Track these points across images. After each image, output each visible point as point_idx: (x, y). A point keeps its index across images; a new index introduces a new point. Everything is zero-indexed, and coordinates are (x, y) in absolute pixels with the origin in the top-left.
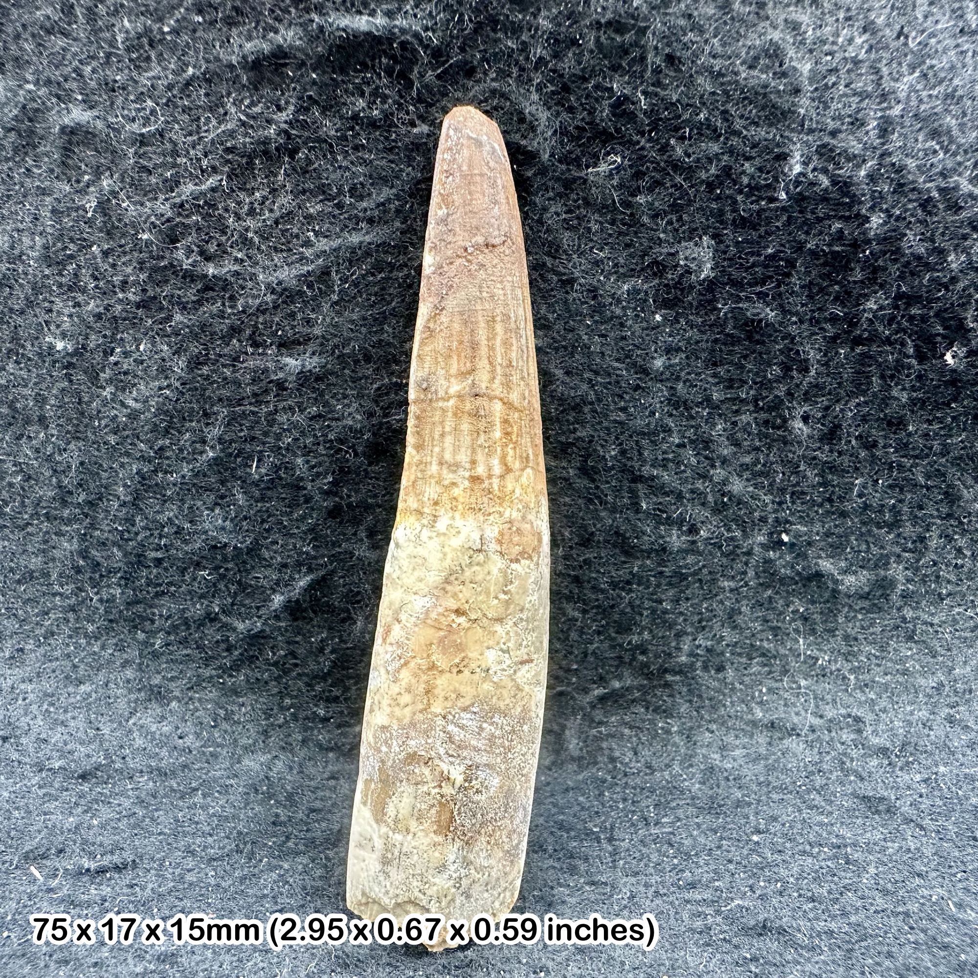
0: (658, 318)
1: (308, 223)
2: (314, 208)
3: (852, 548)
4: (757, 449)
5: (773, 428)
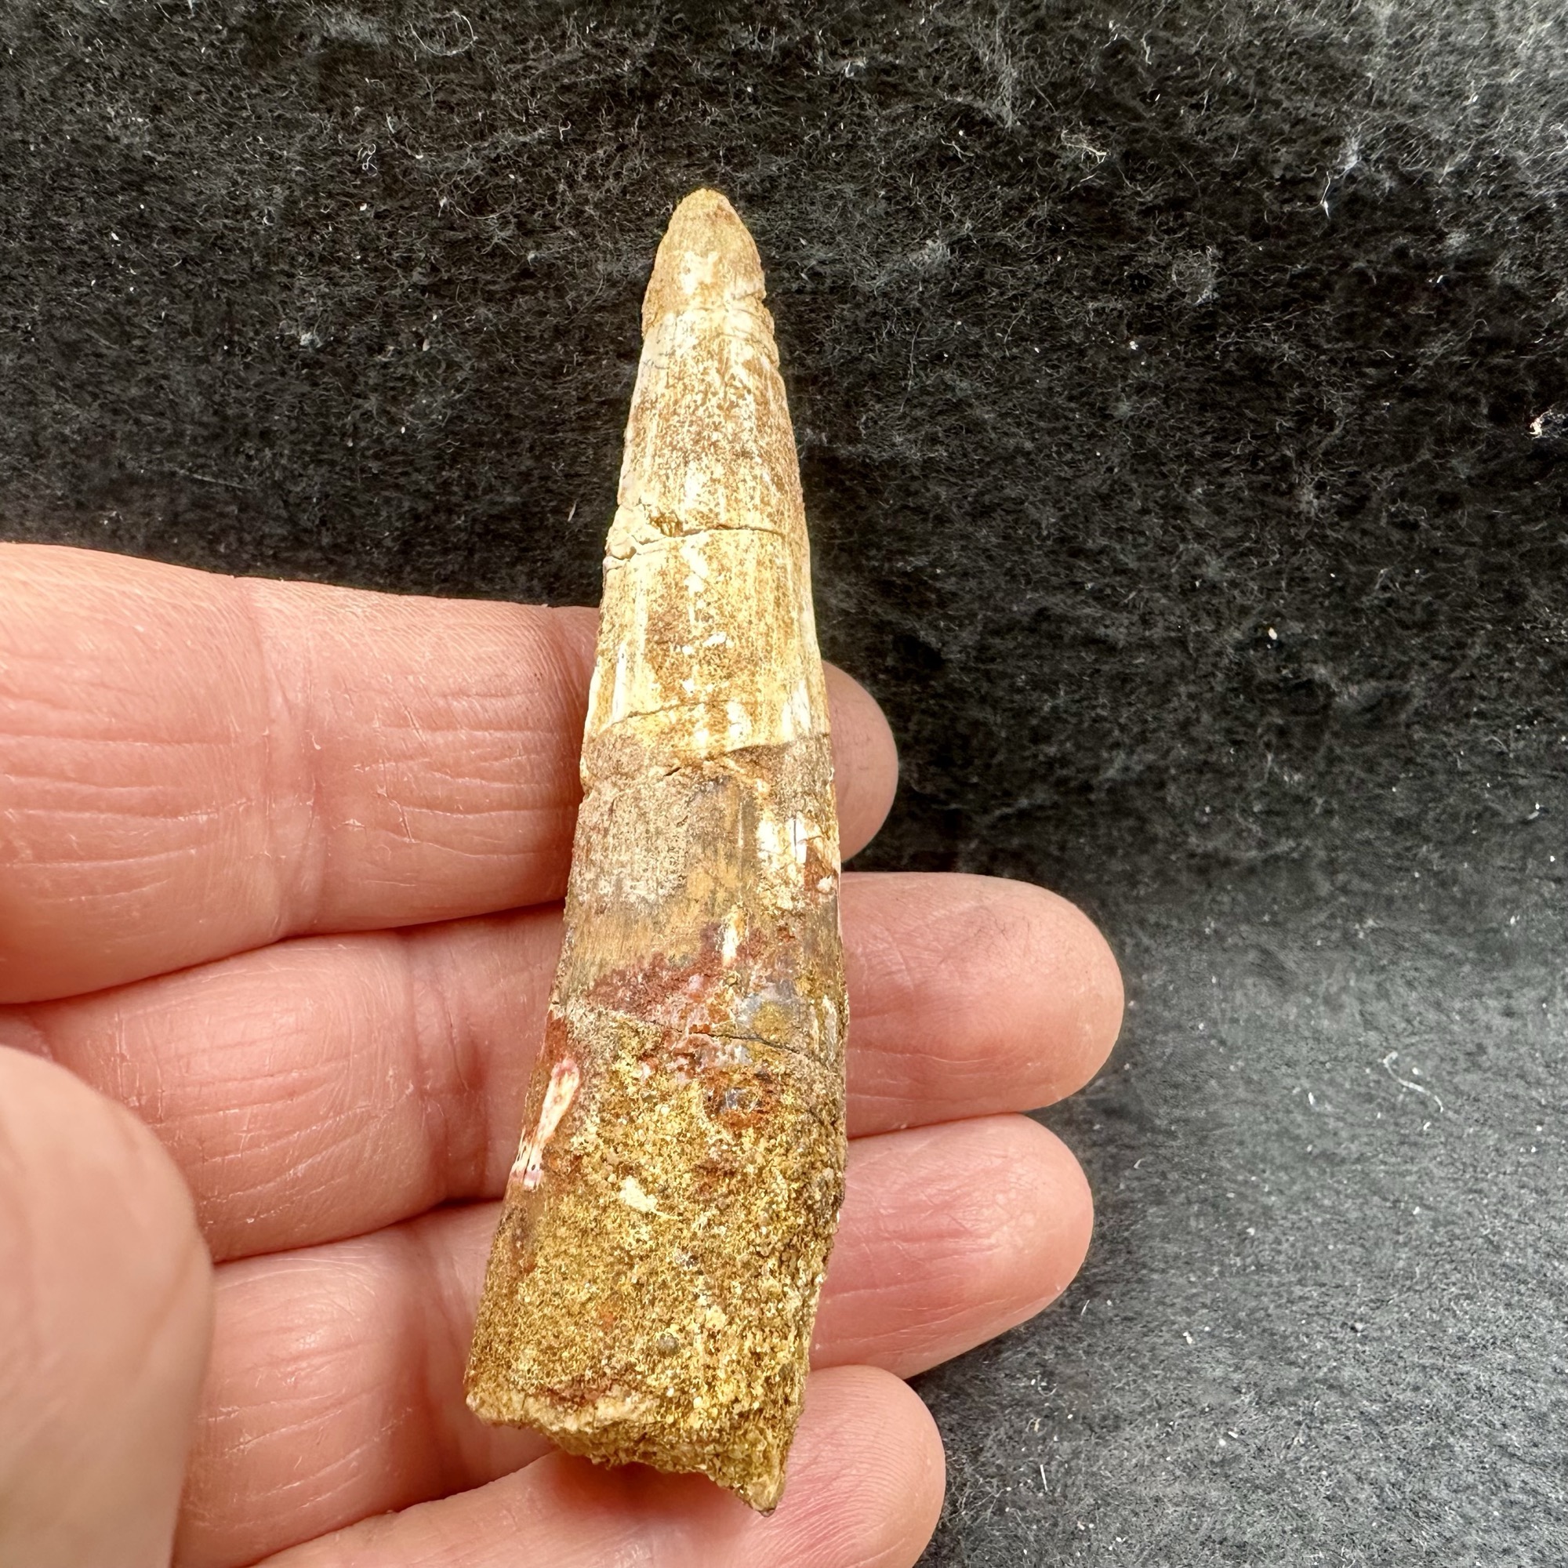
0: (1133, 345)
3: (1362, 652)
5: (1274, 494)
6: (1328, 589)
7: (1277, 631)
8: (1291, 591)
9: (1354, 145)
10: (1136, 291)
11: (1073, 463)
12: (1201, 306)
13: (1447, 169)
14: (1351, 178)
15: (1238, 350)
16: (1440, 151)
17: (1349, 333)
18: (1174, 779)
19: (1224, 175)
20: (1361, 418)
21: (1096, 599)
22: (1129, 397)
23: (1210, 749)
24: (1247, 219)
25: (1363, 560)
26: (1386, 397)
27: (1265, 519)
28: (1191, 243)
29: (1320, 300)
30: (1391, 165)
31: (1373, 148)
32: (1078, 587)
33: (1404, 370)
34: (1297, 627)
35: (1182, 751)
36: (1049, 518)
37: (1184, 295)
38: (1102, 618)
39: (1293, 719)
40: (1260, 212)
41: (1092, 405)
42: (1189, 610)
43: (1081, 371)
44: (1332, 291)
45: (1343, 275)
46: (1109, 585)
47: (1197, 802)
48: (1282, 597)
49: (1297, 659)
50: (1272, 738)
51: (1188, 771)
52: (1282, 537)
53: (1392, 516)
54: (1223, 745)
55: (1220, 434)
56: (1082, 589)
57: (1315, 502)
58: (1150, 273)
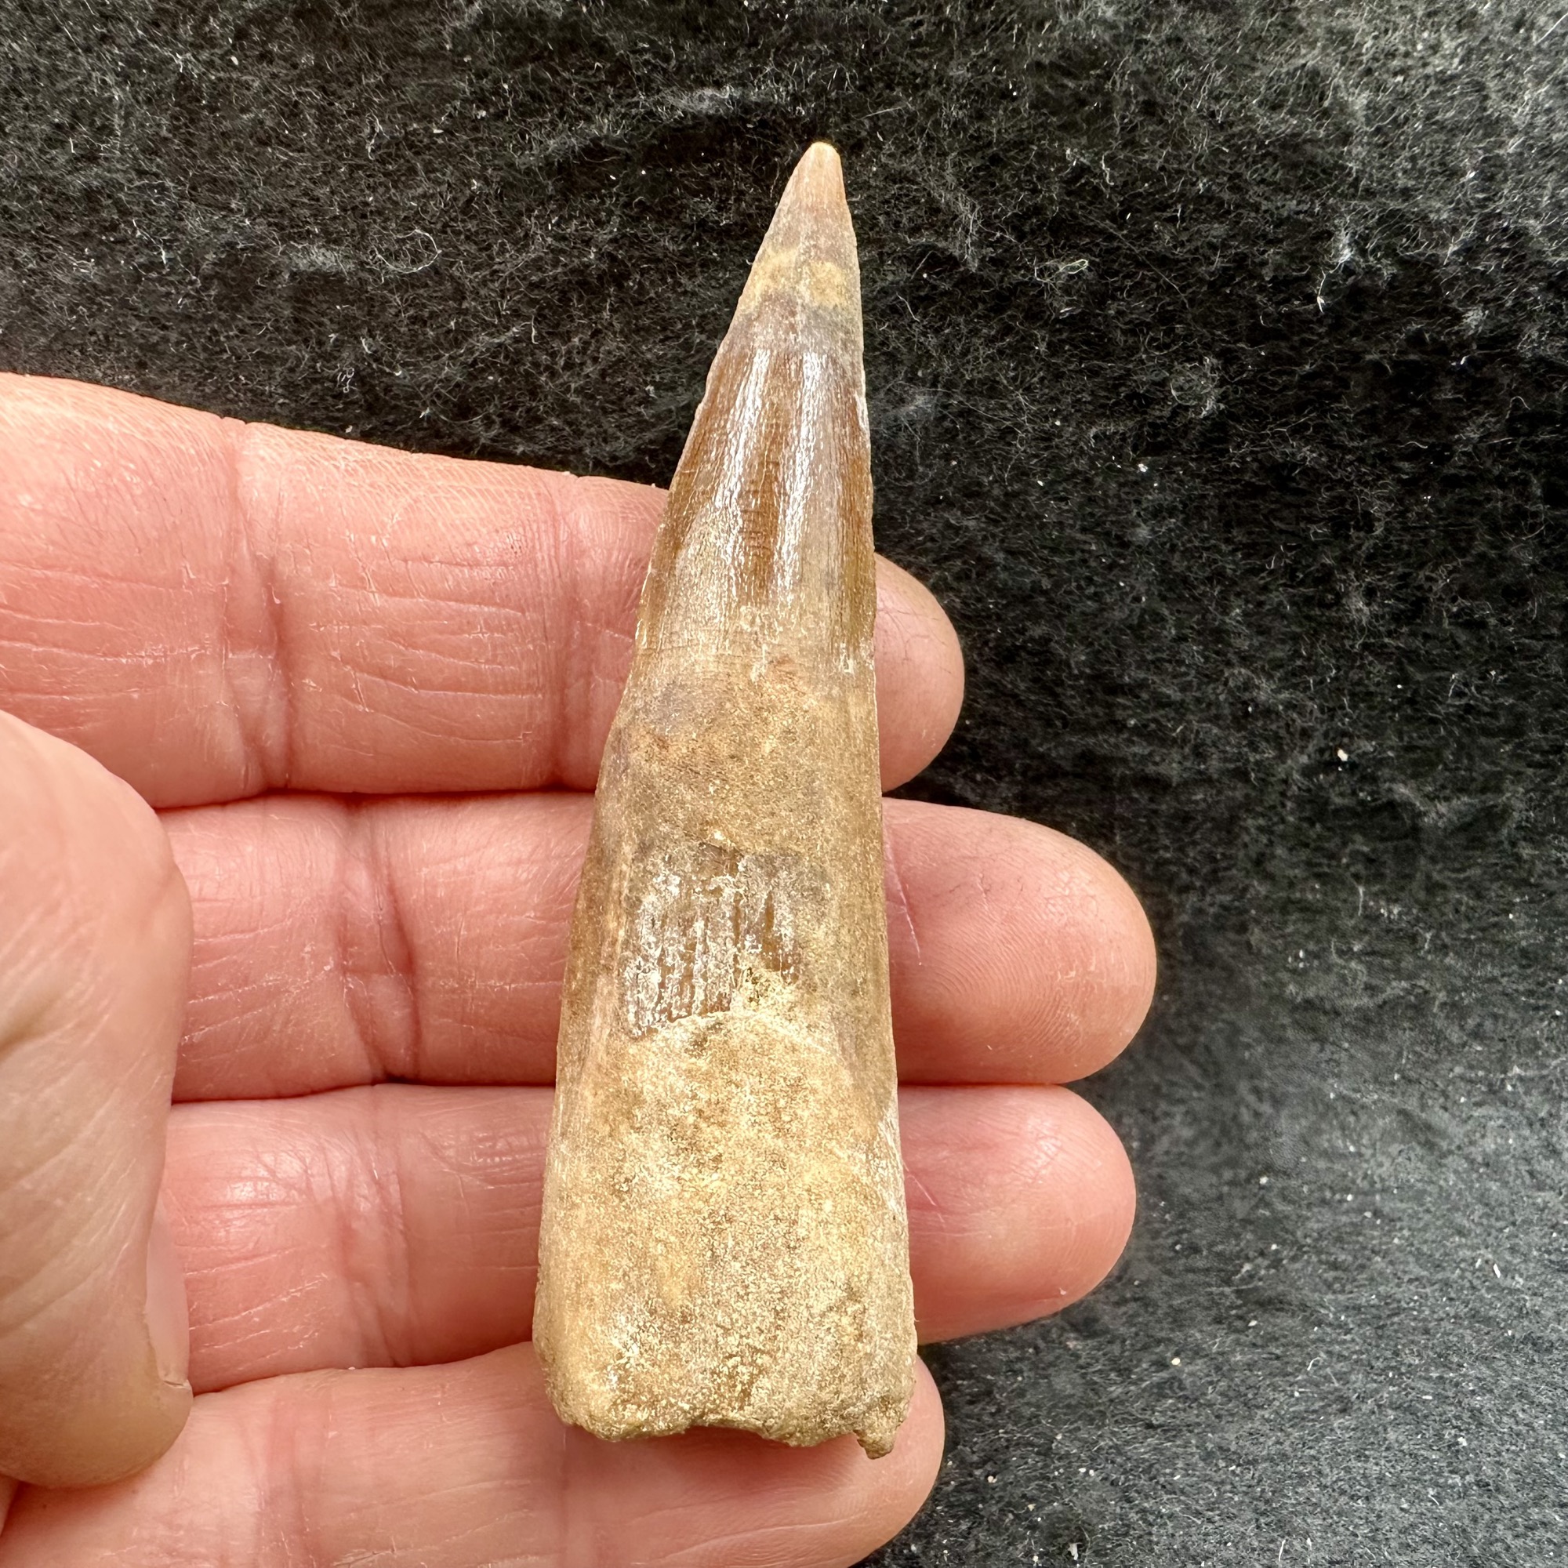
6: (1396, 702)
7: (1348, 751)
8: (1354, 707)
9: (1344, 238)
10: (1136, 411)
11: (1096, 597)
12: (1206, 418)
13: (1452, 248)
14: (1348, 270)
15: (1255, 460)
16: (1439, 233)
17: (1374, 429)
18: (1257, 922)
19: (1211, 284)
20: (1402, 514)
21: (1140, 735)
22: (1145, 521)
23: (1291, 885)
24: (1243, 324)
25: (1431, 665)
26: (1427, 492)
27: (1316, 634)
28: (1188, 355)
29: (1337, 398)
30: (1391, 252)
31: (1366, 239)
32: (1120, 727)
33: (1442, 460)
34: (1369, 746)
35: (1260, 888)
36: (1080, 656)
37: (1186, 408)
38: (1150, 754)
39: (1381, 846)
40: (1255, 316)
41: (1108, 534)
42: (1245, 737)
43: (1091, 500)
44: (1348, 387)
45: (1357, 370)
46: (1155, 720)
47: (1287, 945)
48: (1346, 715)
49: (1374, 779)
50: (1359, 868)
51: (1270, 911)
52: (1336, 651)
53: (1454, 617)
54: (1306, 879)
55: (1250, 550)
56: (1125, 726)
57: (1366, 609)
58: (1148, 391)
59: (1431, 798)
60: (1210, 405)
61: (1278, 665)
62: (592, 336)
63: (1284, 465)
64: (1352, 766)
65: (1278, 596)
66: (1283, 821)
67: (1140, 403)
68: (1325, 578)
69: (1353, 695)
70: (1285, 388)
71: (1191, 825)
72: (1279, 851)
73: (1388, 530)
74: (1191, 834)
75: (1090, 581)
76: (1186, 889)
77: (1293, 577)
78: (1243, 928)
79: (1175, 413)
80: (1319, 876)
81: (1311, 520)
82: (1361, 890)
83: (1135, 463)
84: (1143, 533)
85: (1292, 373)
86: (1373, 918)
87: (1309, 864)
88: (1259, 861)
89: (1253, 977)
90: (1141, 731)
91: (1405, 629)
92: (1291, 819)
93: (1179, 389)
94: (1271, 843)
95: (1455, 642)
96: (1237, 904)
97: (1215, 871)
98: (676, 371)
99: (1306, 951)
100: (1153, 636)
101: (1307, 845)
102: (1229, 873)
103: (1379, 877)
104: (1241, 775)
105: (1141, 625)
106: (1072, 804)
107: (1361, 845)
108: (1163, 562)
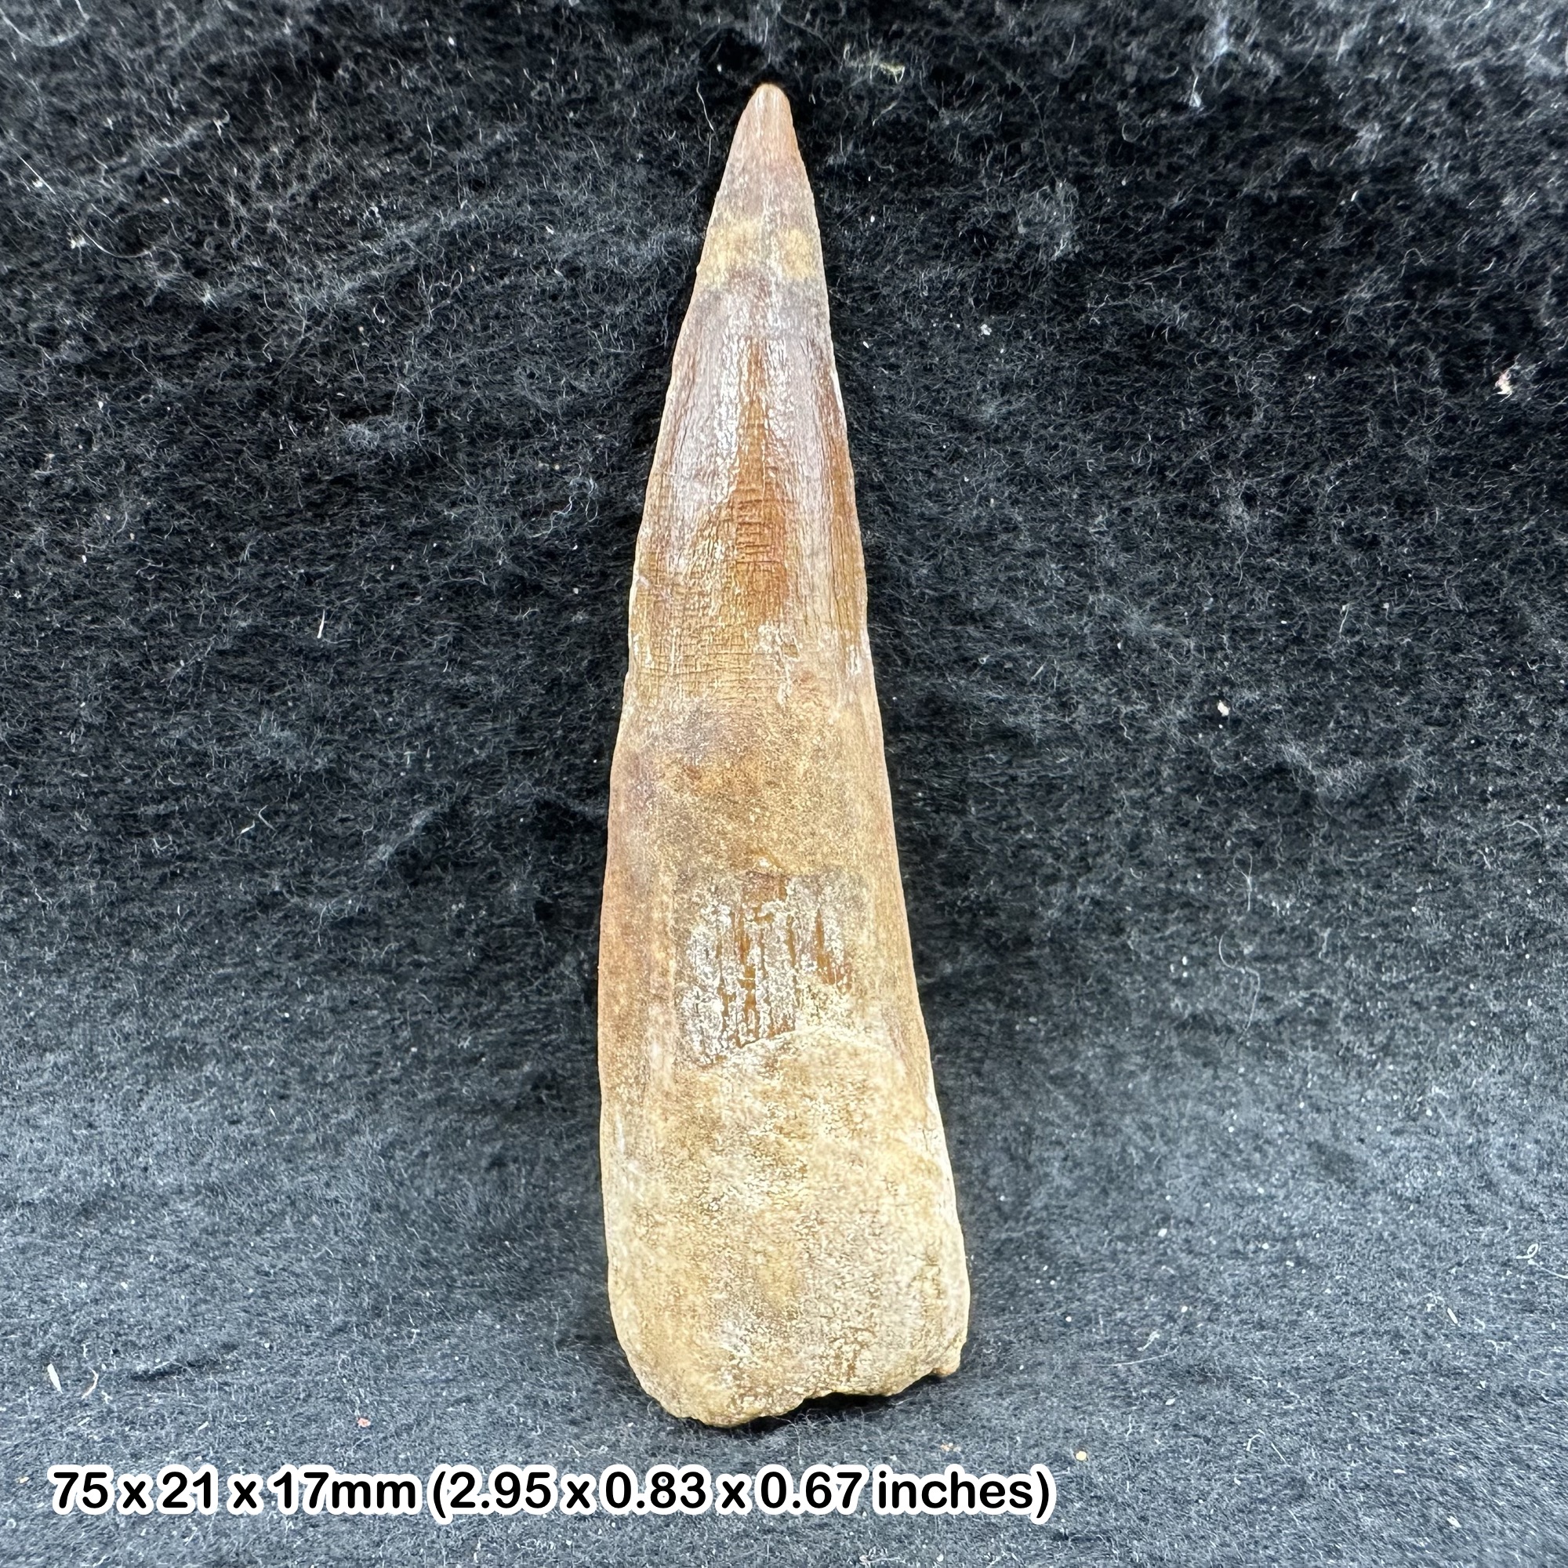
0: (986, 330)
1: (370, 197)
2: (377, 168)
3: (1338, 722)
4: (1167, 556)
5: (1194, 517)
6: (1281, 641)
7: (1228, 704)
8: (1235, 648)
10: (976, 252)
11: (936, 496)
12: (1060, 260)
13: (1343, 46)
14: (1224, 67)
16: (1328, 28)
17: (1252, 286)
18: (1134, 921)
20: (1284, 400)
21: (995, 676)
22: (992, 397)
23: (1171, 874)
24: (1102, 141)
25: (1319, 597)
26: (1311, 371)
27: (1190, 552)
28: (1035, 180)
29: (1210, 243)
31: (1245, 29)
33: (1329, 329)
34: (1251, 696)
37: (1036, 249)
38: (1008, 701)
39: (1268, 822)
40: (1114, 130)
41: (949, 414)
42: (1114, 684)
43: (928, 369)
44: (1223, 229)
45: (1233, 207)
46: (1009, 657)
47: (1169, 949)
48: (1226, 658)
49: (1259, 740)
50: (1245, 852)
51: (1149, 908)
52: (1212, 575)
53: (1346, 531)
54: (1186, 867)
55: (1114, 441)
56: (976, 665)
57: (1246, 517)
58: (989, 226)
59: (1324, 763)
60: (1063, 246)
61: (1146, 588)
62: (297, 145)
63: (1150, 328)
64: (1235, 722)
65: (1144, 502)
66: (1160, 791)
67: (983, 241)
68: (1198, 479)
69: (1234, 631)
70: (1148, 230)
71: (1054, 797)
72: (1158, 830)
73: (1269, 419)
74: (1055, 809)
75: (929, 473)
76: (1053, 879)
77: (1162, 478)
78: (1118, 930)
79: (1021, 256)
80: (1203, 863)
81: (1180, 403)
82: (1249, 880)
83: (978, 322)
84: (990, 411)
85: (1159, 208)
86: (1263, 912)
87: (1191, 849)
88: (1135, 843)
89: (1131, 988)
90: (997, 672)
91: (1290, 549)
92: (1168, 789)
93: (1028, 223)
94: (1145, 821)
95: (1344, 565)
96: (1110, 897)
97: (1083, 859)
98: (410, 194)
99: (1191, 958)
100: (1007, 548)
101: (1186, 824)
102: (1099, 860)
103: (1269, 862)
104: (1110, 730)
105: (990, 534)
106: (917, 767)
107: (1246, 821)
108: (1014, 453)
